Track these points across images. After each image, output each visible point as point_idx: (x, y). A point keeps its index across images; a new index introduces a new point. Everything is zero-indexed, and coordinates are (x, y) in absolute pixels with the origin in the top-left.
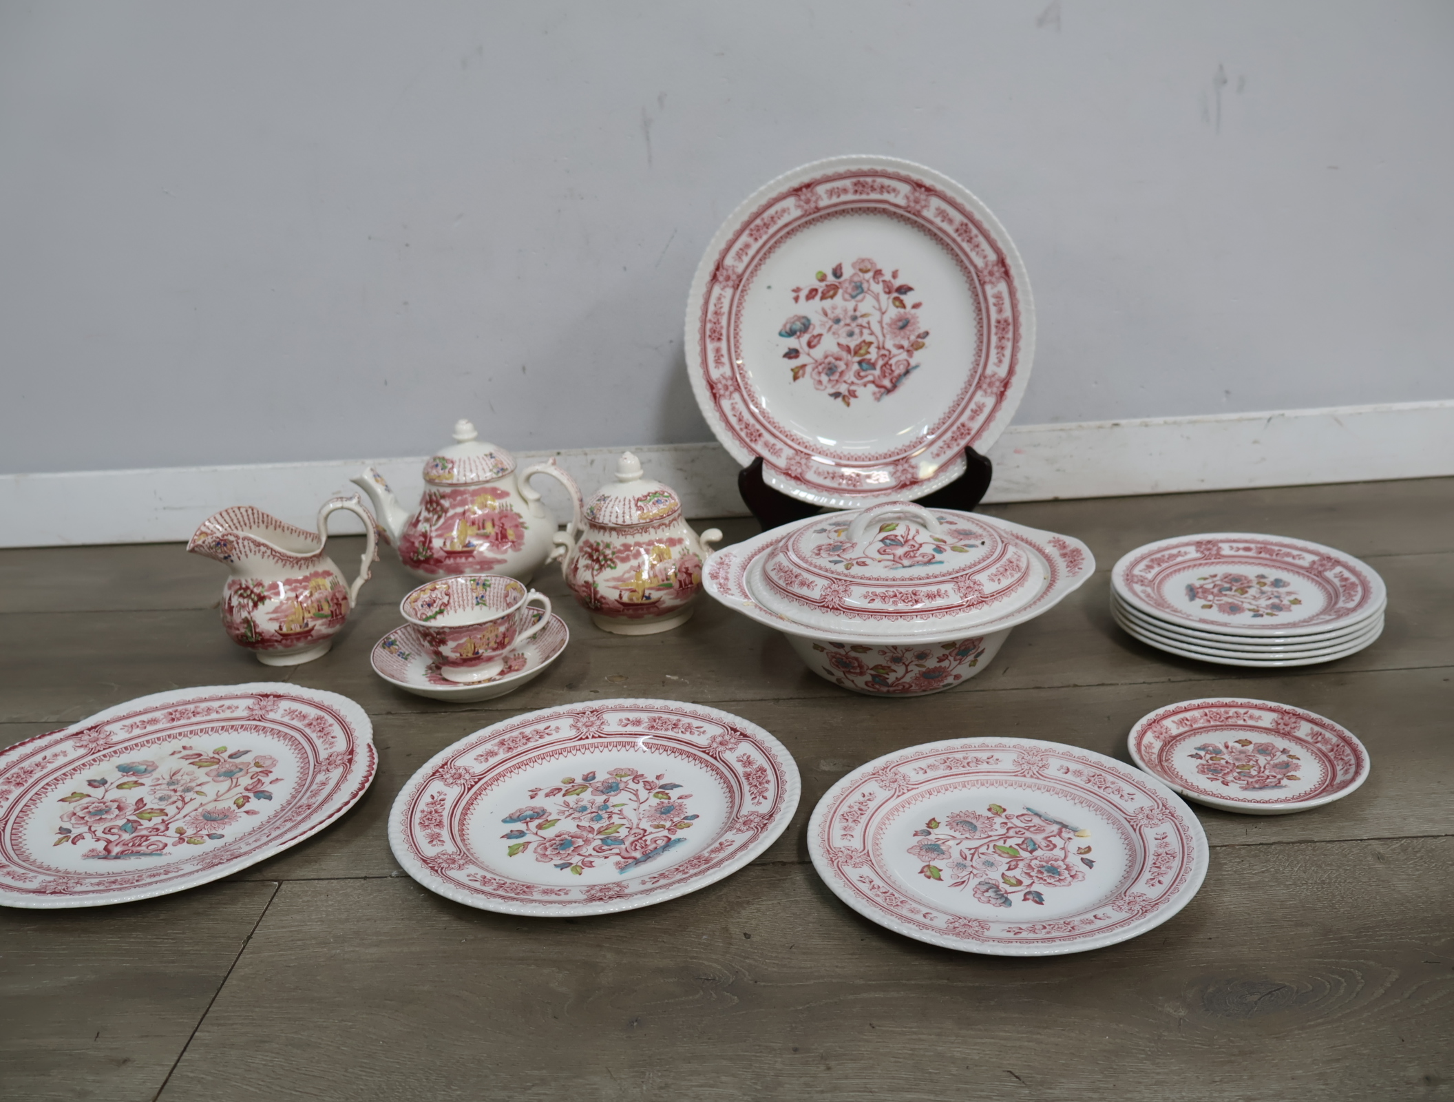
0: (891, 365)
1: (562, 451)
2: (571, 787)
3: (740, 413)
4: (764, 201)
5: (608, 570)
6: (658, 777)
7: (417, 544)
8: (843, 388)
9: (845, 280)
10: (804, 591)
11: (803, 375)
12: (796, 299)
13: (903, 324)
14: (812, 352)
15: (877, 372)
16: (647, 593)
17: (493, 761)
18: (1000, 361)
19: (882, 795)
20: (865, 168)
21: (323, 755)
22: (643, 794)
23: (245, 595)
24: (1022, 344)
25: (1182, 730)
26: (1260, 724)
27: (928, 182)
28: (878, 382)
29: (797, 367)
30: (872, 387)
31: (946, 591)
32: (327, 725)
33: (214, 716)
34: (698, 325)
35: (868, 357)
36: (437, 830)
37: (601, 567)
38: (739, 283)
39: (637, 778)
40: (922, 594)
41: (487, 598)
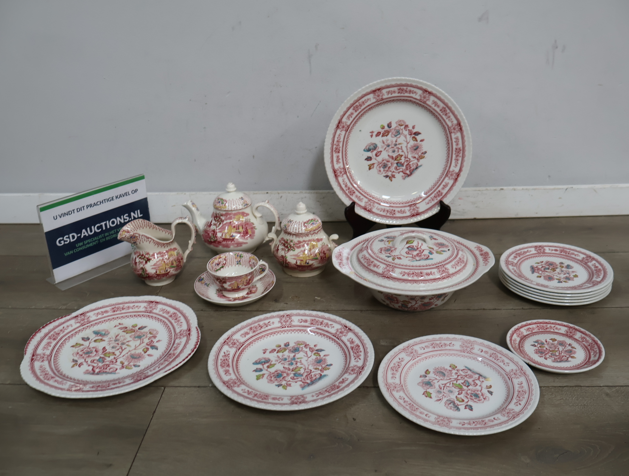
0: (410, 165)
1: (269, 192)
2: (279, 349)
3: (346, 183)
4: (360, 95)
5: (292, 251)
6: (315, 346)
7: (210, 235)
8: (390, 174)
9: (392, 129)
10: (375, 269)
11: (373, 168)
12: (372, 136)
13: (416, 148)
14: (377, 158)
15: (404, 168)
16: (307, 261)
17: (248, 337)
18: (456, 165)
19: (407, 359)
20: (404, 83)
21: (178, 331)
22: (309, 353)
23: (142, 258)
24: (466, 159)
25: (528, 333)
26: (560, 331)
27: (430, 90)
28: (404, 171)
29: (370, 164)
30: (401, 174)
31: (434, 272)
32: (178, 317)
33: (131, 310)
34: (330, 146)
35: (401, 161)
36: (227, 368)
37: (289, 250)
38: (348, 129)
39: (306, 346)
40: (424, 273)
41: (241, 261)
